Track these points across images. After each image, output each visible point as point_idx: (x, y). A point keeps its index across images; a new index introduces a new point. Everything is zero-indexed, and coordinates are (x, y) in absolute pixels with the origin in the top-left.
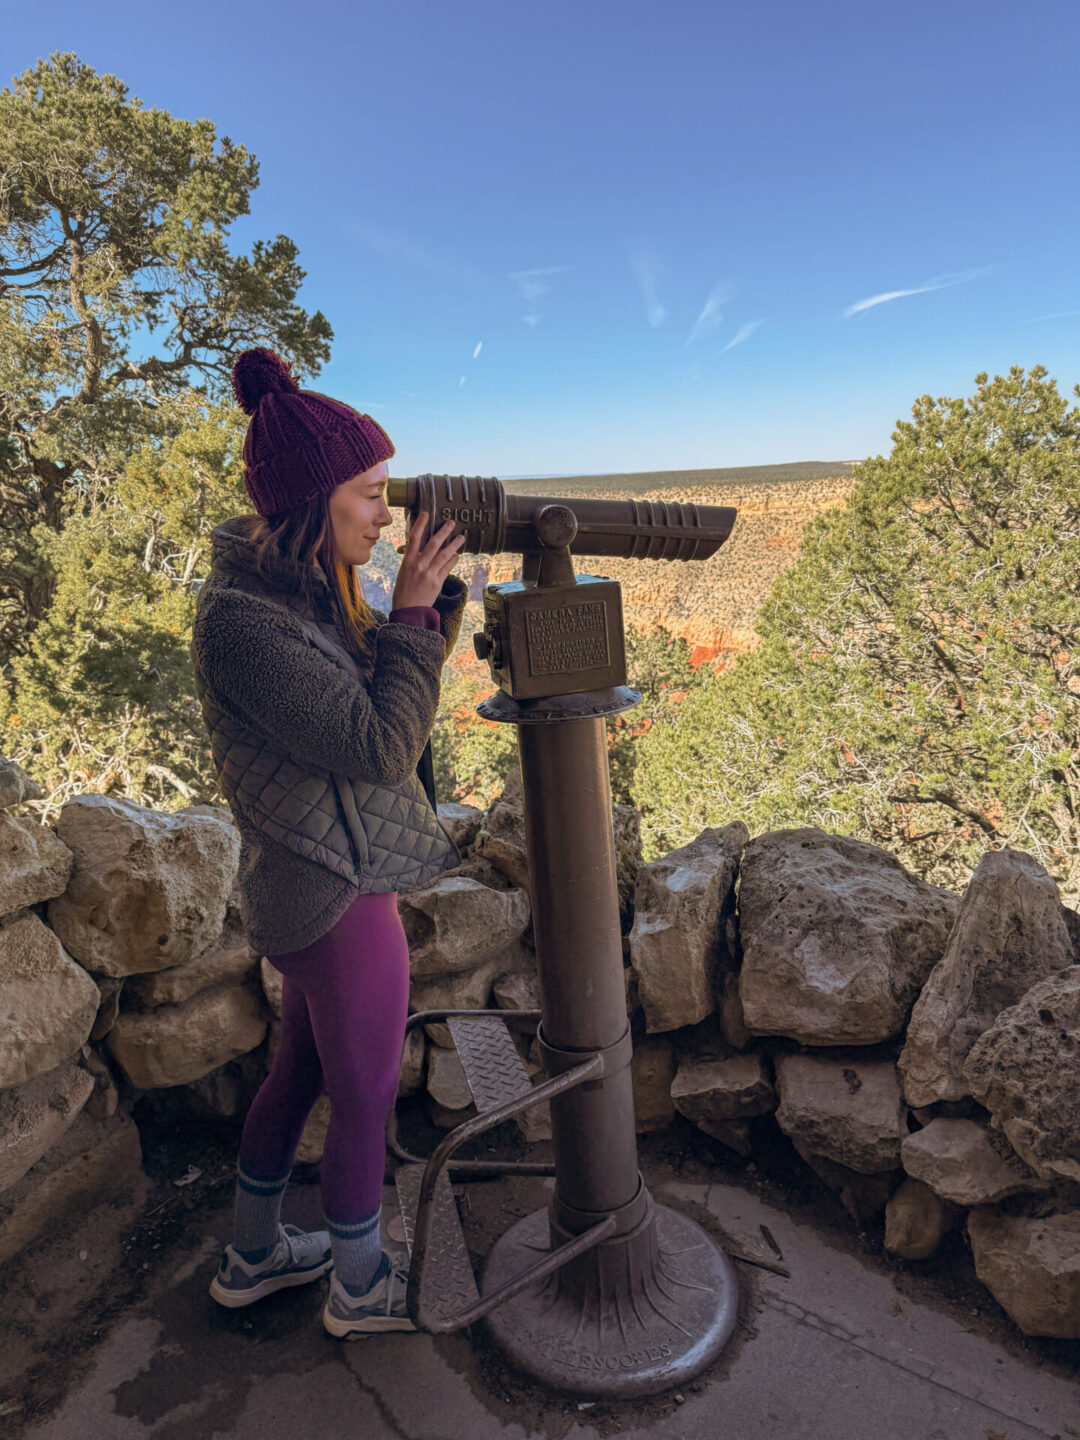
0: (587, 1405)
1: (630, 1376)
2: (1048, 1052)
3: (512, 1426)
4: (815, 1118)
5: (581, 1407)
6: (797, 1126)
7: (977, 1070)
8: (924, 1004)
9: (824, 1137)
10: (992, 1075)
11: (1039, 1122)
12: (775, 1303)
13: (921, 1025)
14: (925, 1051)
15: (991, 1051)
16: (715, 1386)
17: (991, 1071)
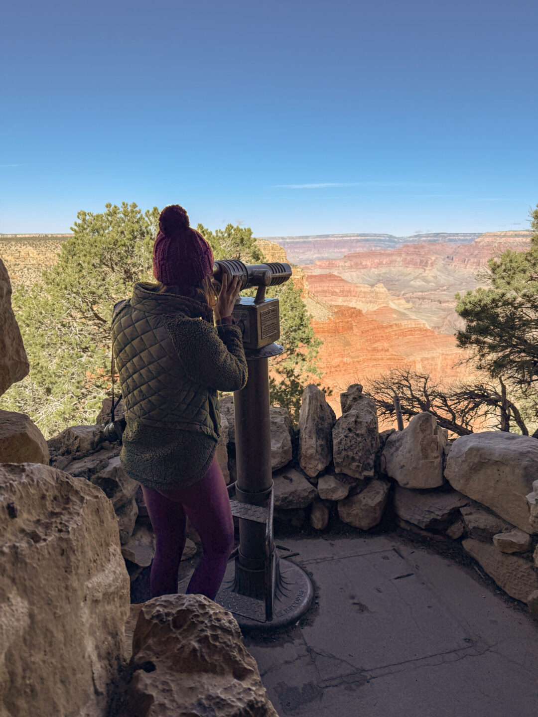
0: (298, 623)
1: (303, 604)
2: (354, 440)
3: (285, 645)
4: (286, 496)
5: (297, 624)
6: (282, 501)
7: (339, 454)
8: (306, 442)
9: (291, 500)
10: (344, 453)
11: (360, 462)
12: (305, 563)
13: (307, 449)
14: (311, 457)
15: (341, 446)
16: (320, 593)
17: (343, 452)
